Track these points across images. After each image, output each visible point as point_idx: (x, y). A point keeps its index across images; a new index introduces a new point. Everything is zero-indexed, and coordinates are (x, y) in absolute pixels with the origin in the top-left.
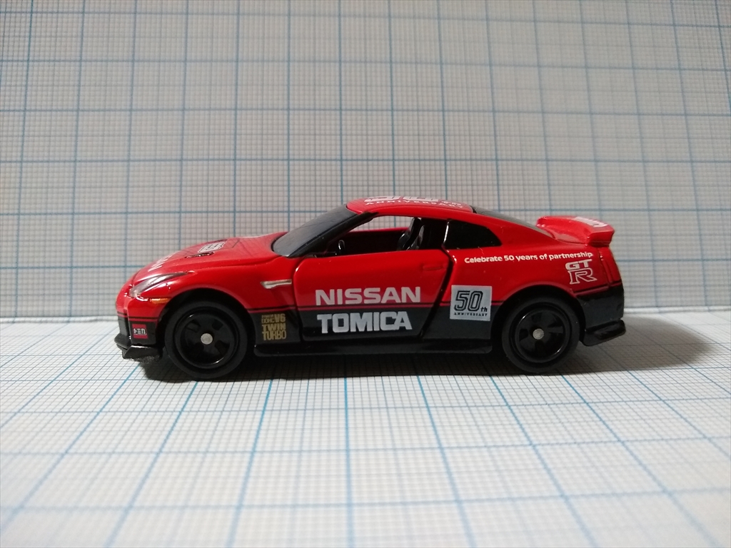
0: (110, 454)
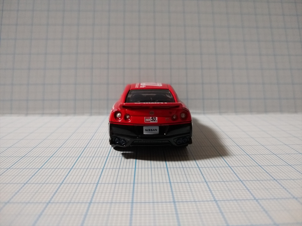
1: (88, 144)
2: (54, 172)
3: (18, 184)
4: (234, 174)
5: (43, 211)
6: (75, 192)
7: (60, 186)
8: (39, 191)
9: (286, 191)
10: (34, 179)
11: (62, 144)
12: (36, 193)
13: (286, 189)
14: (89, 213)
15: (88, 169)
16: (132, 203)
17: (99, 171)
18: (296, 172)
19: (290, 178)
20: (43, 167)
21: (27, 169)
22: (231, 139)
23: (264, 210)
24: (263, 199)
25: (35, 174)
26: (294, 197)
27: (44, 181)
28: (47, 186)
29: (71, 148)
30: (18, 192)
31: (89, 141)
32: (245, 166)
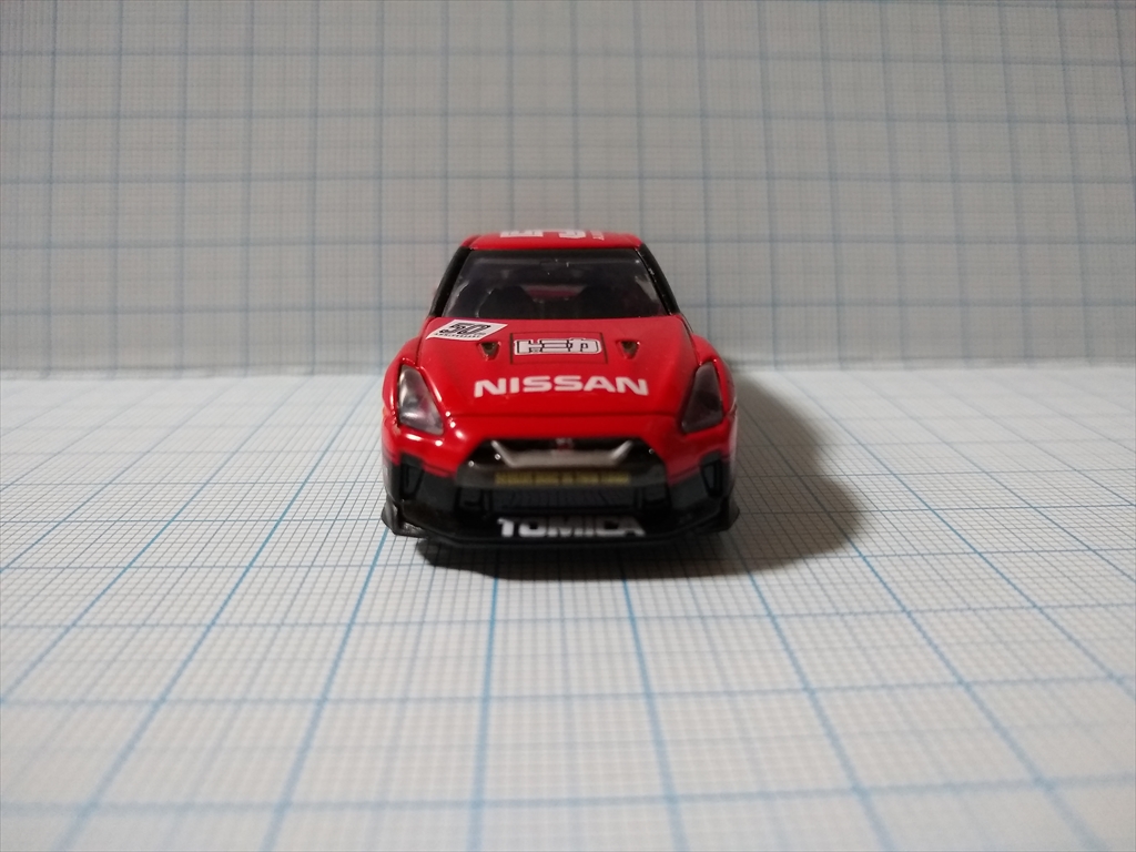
0: (139, 627)
1: (313, 471)
2: (182, 580)
3: (40, 627)
4: (881, 585)
5: (138, 736)
6: (264, 659)
7: (204, 636)
8: (122, 657)
9: (1078, 652)
10: (102, 608)
11: (212, 472)
12: (109, 664)
13: (1077, 644)
14: (316, 743)
15: (312, 569)
16: (486, 699)
17: (357, 576)
18: (1116, 576)
19: (1093, 599)
20: (139, 559)
21: (77, 568)
22: (866, 449)
23: (997, 726)
24: (991, 682)
25: (109, 587)
26: (1110, 676)
27: (142, 616)
28: (155, 635)
29: (247, 487)
30: (41, 659)
31: (318, 455)
32: (919, 554)
